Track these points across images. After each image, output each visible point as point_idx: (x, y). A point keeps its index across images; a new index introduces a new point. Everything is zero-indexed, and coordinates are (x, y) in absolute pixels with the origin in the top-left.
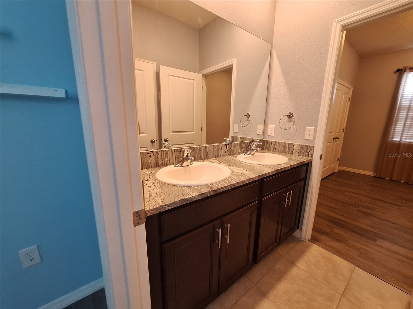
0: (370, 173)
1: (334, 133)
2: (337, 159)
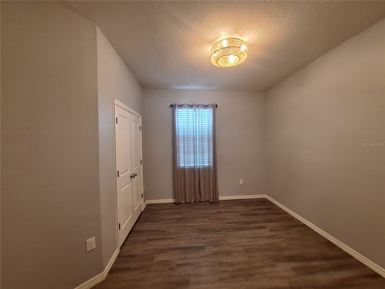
0: (171, 201)
1: (129, 170)
2: (140, 196)
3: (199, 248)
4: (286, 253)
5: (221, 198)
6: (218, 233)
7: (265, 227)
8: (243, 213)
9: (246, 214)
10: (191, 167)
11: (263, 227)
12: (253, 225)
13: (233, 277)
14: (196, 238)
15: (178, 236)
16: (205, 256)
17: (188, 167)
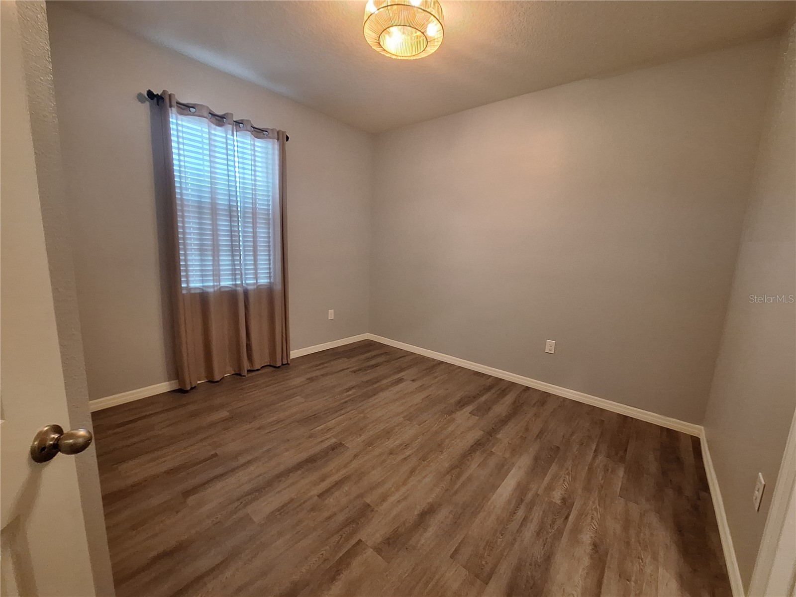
3: (333, 449)
4: (453, 401)
5: (294, 354)
6: (343, 412)
7: (403, 379)
8: (354, 369)
9: (360, 370)
10: (223, 290)
11: (400, 380)
12: (385, 381)
13: (424, 459)
14: (311, 436)
15: (265, 449)
16: (356, 456)
17: (216, 288)
